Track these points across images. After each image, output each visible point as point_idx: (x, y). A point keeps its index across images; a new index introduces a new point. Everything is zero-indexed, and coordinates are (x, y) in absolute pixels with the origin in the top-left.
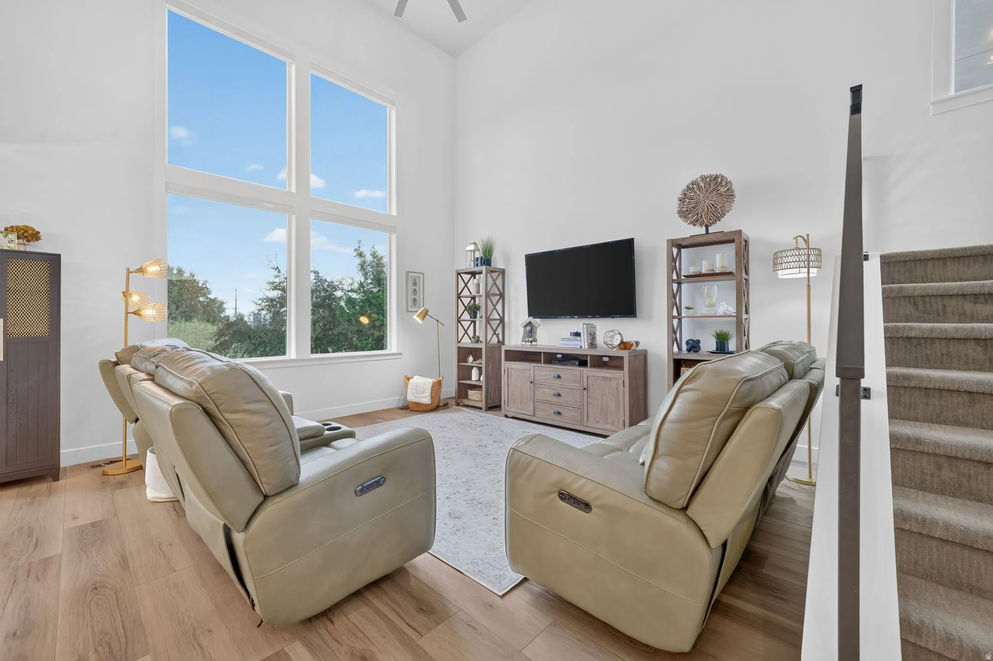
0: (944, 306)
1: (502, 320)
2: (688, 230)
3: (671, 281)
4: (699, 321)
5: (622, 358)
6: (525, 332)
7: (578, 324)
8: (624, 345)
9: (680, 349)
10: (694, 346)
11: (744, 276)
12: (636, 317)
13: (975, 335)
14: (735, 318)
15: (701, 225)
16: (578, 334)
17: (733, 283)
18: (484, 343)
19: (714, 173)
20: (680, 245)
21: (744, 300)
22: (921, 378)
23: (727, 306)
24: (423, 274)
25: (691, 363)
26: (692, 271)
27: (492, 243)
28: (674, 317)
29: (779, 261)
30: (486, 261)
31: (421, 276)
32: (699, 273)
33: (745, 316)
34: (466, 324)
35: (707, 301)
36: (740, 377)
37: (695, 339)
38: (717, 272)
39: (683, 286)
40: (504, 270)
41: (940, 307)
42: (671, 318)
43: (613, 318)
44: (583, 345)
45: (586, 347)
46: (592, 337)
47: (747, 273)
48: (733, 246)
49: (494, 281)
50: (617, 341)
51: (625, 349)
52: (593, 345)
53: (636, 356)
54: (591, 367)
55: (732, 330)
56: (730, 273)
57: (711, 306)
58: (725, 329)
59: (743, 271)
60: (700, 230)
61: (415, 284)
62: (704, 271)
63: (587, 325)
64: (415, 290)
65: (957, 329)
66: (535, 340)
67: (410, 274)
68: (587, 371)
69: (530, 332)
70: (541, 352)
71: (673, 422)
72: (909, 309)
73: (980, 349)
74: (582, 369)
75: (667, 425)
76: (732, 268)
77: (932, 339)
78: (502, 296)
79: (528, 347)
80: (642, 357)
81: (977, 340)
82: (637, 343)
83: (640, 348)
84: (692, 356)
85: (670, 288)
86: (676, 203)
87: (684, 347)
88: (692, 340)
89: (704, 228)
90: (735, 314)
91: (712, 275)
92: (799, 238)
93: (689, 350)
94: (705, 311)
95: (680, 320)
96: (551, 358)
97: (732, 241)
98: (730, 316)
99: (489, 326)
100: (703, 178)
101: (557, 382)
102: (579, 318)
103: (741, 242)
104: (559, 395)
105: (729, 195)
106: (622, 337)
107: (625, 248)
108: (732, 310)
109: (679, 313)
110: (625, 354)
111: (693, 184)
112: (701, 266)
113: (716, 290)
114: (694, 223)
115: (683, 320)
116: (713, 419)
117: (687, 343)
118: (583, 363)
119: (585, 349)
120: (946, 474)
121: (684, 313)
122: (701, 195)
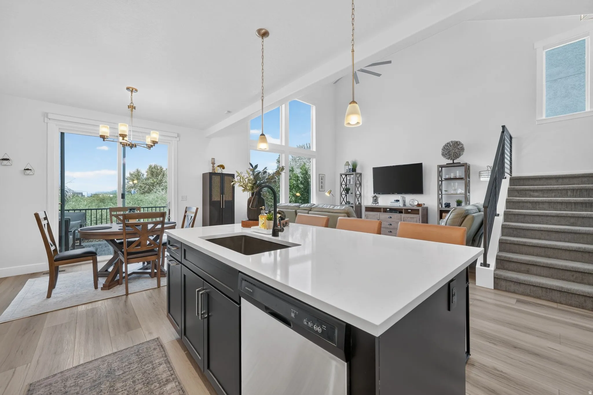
0: (526, 193)
1: (360, 194)
2: (445, 161)
3: (438, 181)
4: (449, 195)
5: (419, 210)
6: (373, 200)
7: (399, 197)
8: (419, 205)
9: (442, 206)
10: (448, 205)
11: (468, 179)
12: (423, 194)
13: (529, 201)
14: (464, 195)
15: (451, 160)
16: (398, 201)
17: (464, 181)
18: (354, 204)
19: (456, 140)
20: (442, 167)
21: (468, 188)
22: (513, 212)
23: (461, 190)
24: (325, 175)
25: (447, 212)
26: (447, 177)
27: (356, 163)
28: (440, 194)
29: (481, 174)
30: (354, 170)
31: (324, 175)
32: (450, 178)
33: (468, 194)
34: (343, 196)
35: (453, 188)
36: (465, 209)
37: (448, 203)
38: (457, 177)
39: (443, 182)
40: (361, 173)
41: (525, 193)
42: (438, 194)
43: (413, 194)
44: (400, 205)
45: (402, 206)
46: (404, 202)
47: (469, 178)
48: (464, 167)
49: (358, 178)
50: (416, 203)
51: (419, 206)
52: (404, 205)
53: (424, 209)
54: (404, 213)
55: (463, 199)
56: (463, 178)
57: (455, 190)
58: (460, 199)
59: (468, 177)
60: (451, 162)
61: (322, 179)
62: (452, 177)
63: (402, 197)
64: (322, 182)
65: (525, 200)
66: (378, 203)
67: (320, 175)
68: (403, 215)
69: (375, 200)
70: (381, 208)
71: (450, 219)
72: (516, 194)
73: (531, 205)
74: (401, 214)
75: (448, 220)
76: (463, 176)
77: (519, 202)
78: (360, 184)
79: (374, 205)
80: (426, 210)
81: (530, 202)
82: (424, 204)
83: (425, 206)
84: (447, 209)
85: (438, 183)
86: (441, 150)
87: (444, 206)
88: (447, 203)
89: (452, 160)
90: (464, 193)
91: (455, 179)
92: (488, 167)
93: (446, 207)
94: (452, 192)
95: (442, 195)
96: (385, 210)
97: (463, 166)
98: (462, 194)
99: (356, 197)
100: (452, 142)
101: (390, 219)
102: (397, 194)
103: (467, 167)
104: (391, 225)
105: (462, 149)
106: (418, 202)
107: (419, 166)
108: (463, 192)
109: (442, 193)
110: (420, 208)
111: (448, 143)
112: (451, 175)
113: (457, 184)
114: (448, 159)
115: (443, 195)
116: (459, 218)
117: (445, 204)
118: (401, 212)
119: (401, 207)
120: (515, 233)
121: (444, 192)
122: (451, 148)
